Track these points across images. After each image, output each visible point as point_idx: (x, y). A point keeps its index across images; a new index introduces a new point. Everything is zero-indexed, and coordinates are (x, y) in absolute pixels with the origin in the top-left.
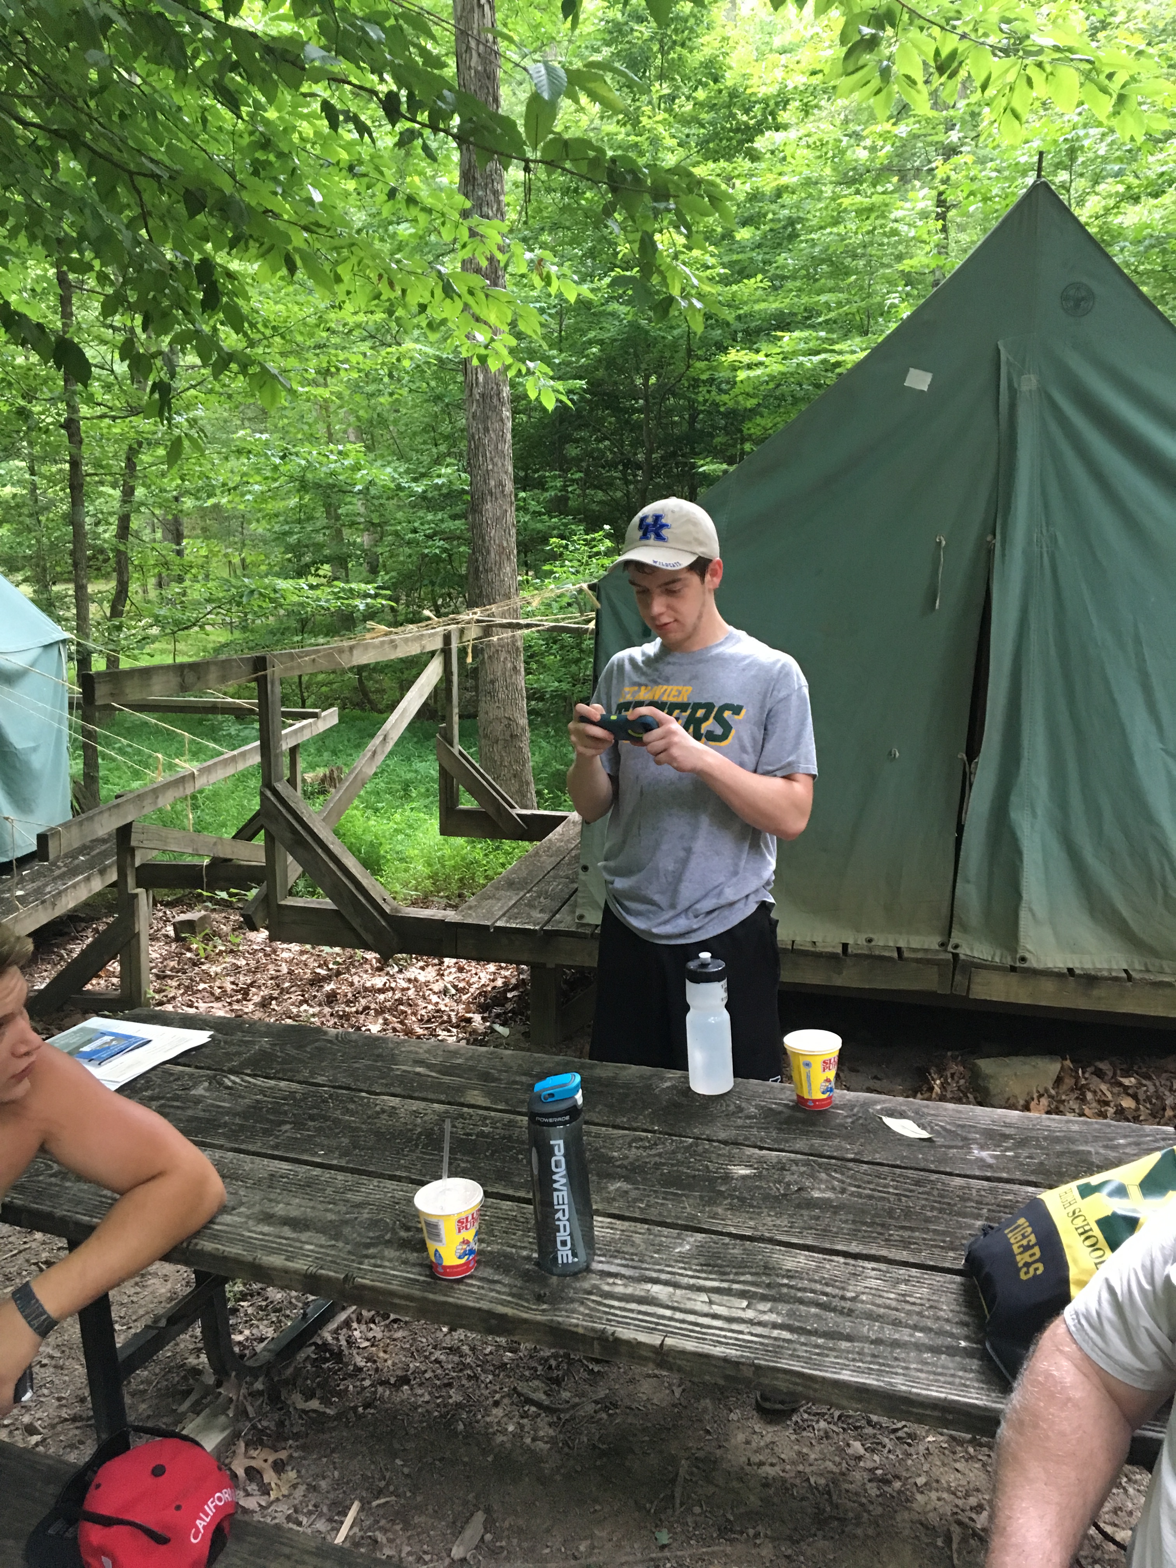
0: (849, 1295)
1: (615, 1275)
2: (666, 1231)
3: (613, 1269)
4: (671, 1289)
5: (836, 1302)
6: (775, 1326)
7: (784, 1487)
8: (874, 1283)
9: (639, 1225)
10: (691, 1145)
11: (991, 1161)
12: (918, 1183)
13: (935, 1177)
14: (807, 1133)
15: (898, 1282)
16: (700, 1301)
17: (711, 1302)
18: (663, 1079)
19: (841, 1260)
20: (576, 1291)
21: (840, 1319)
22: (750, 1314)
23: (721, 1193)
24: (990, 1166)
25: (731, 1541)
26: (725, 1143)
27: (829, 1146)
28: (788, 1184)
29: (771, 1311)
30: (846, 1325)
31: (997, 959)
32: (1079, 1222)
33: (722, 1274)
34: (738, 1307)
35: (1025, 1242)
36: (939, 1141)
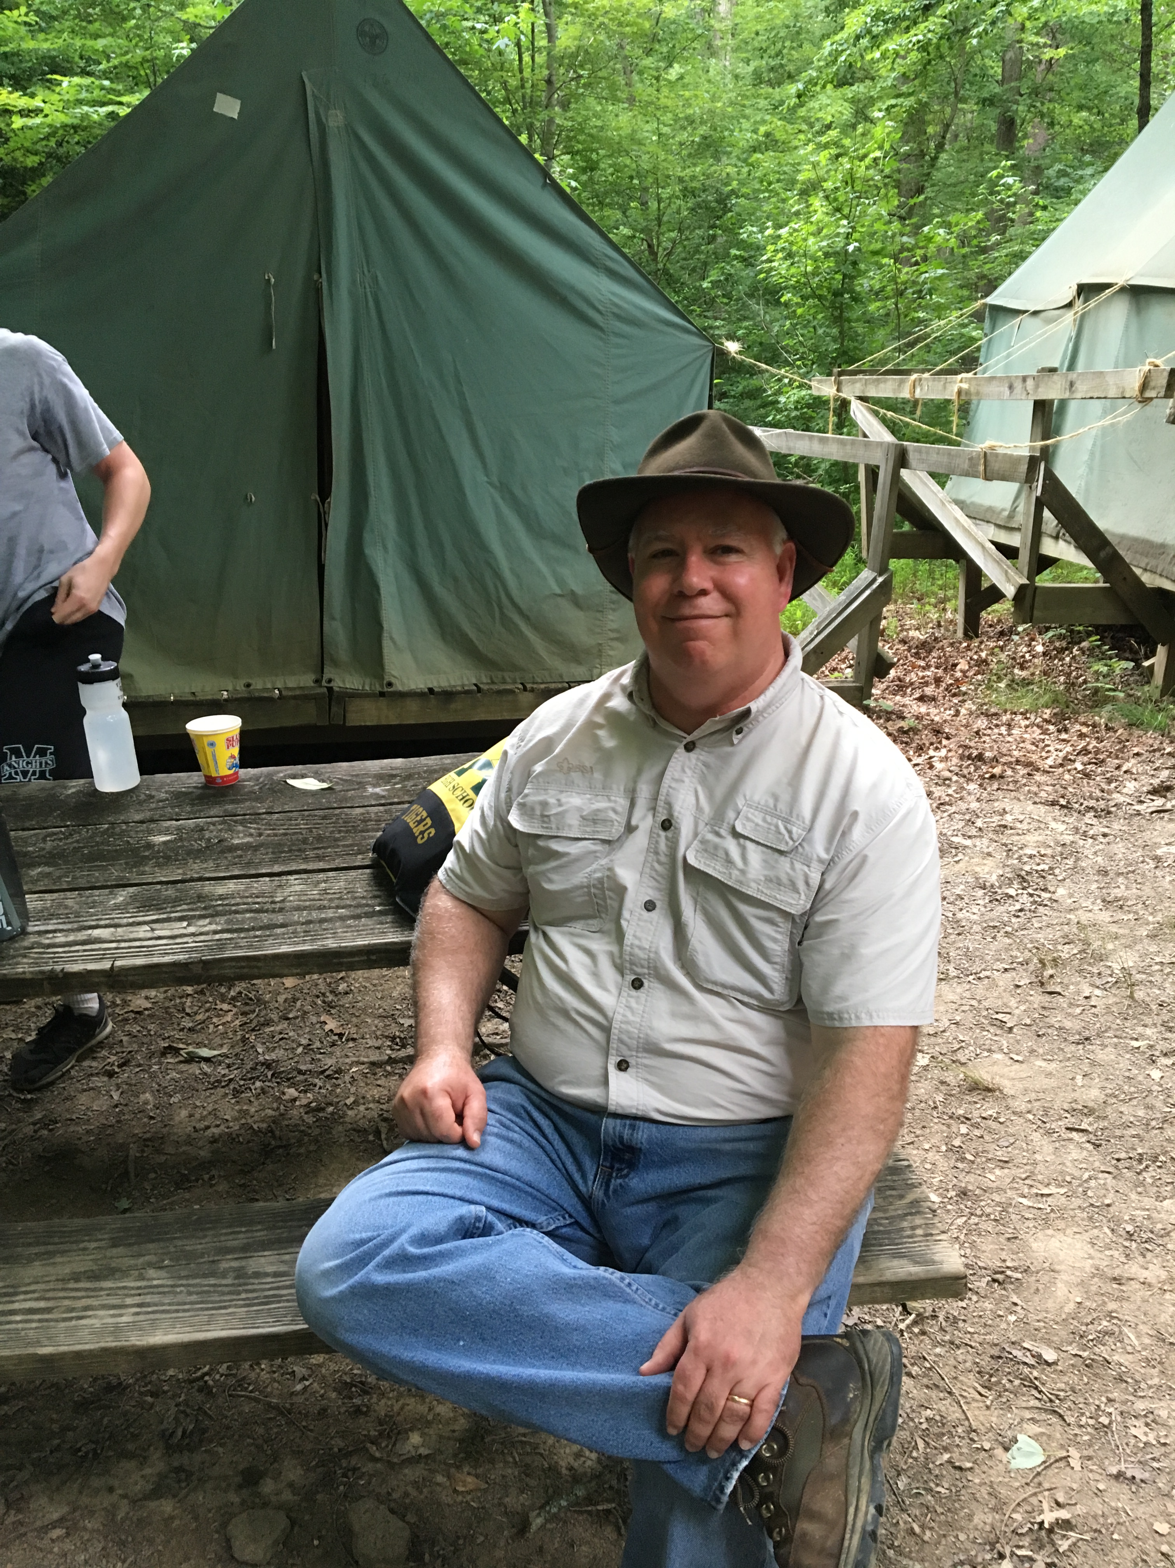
0: (278, 899)
1: (55, 931)
2: (97, 892)
3: (50, 928)
4: (112, 929)
5: (266, 907)
6: (216, 932)
7: (231, 1139)
8: (298, 888)
9: (68, 893)
10: (108, 829)
11: (384, 793)
12: (324, 818)
13: (337, 811)
14: (218, 803)
15: (318, 883)
16: (143, 931)
17: (153, 930)
18: (66, 788)
19: (267, 879)
20: (16, 950)
21: (273, 916)
22: (192, 929)
23: (146, 857)
24: (383, 797)
25: (188, 1189)
26: (142, 822)
27: (240, 808)
28: (209, 840)
29: (210, 924)
30: (280, 918)
31: (367, 688)
32: (458, 792)
33: (159, 909)
34: (180, 927)
35: (419, 818)
36: (338, 788)
